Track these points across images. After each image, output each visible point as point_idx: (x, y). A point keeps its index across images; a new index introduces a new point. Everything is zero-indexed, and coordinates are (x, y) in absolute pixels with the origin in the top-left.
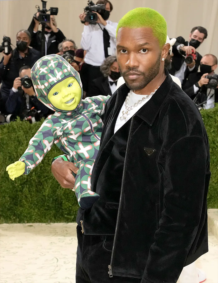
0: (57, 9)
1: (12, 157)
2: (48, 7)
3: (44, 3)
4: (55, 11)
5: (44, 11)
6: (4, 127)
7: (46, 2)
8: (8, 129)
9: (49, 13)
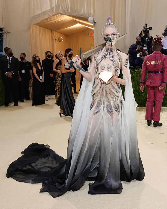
0: (152, 28)
1: (138, 83)
2: (148, 27)
3: (146, 25)
4: (151, 28)
5: (147, 29)
6: (135, 72)
7: (147, 25)
8: (137, 72)
9: (148, 29)
